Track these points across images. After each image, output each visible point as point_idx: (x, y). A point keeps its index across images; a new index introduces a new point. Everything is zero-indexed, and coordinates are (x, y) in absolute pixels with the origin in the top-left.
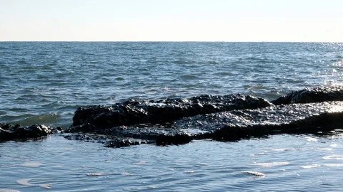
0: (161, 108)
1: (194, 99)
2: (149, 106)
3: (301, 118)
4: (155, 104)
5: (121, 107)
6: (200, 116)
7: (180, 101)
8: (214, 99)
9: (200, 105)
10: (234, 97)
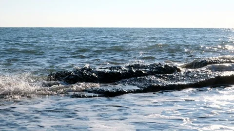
0: (107, 73)
1: (129, 67)
2: (99, 72)
4: (103, 70)
5: (79, 72)
6: (133, 78)
7: (120, 68)
8: (143, 67)
9: (134, 71)
10: (157, 66)
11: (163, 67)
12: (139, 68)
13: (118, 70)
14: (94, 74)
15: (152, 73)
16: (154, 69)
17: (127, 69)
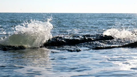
0: (71, 40)
1: (84, 36)
2: (66, 39)
3: (127, 44)
4: (68, 38)
5: (55, 39)
6: (86, 43)
7: (79, 37)
8: (92, 36)
9: (87, 38)
10: (100, 35)
11: (104, 36)
12: (89, 37)
13: (77, 38)
14: (63, 40)
15: (97, 40)
16: (98, 37)
17: (83, 38)
